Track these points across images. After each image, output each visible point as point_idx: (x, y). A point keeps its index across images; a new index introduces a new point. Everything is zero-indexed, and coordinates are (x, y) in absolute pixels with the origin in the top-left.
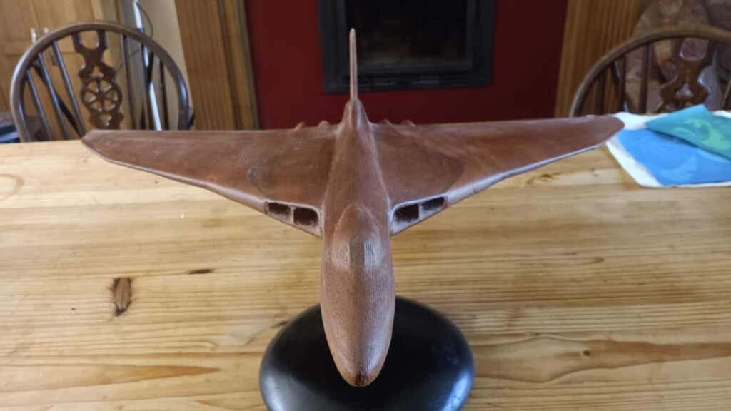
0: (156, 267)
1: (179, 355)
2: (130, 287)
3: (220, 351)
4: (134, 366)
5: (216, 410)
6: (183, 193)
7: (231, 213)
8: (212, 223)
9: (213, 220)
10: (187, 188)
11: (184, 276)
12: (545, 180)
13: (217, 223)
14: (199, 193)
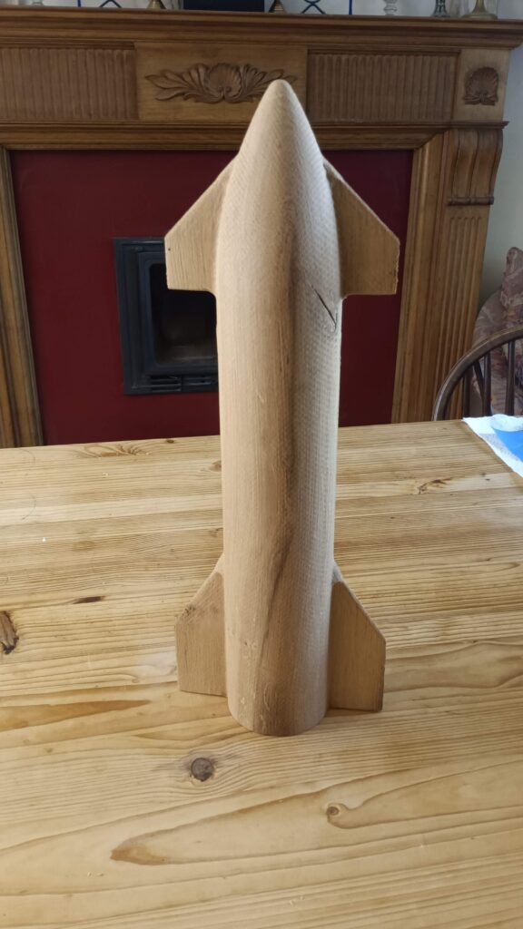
0: (33, 598)
1: (97, 690)
2: (11, 622)
3: (142, 682)
4: (48, 706)
5: (162, 743)
6: (33, 514)
7: (101, 533)
8: (82, 546)
9: (83, 543)
10: (37, 508)
11: (70, 606)
12: (437, 486)
13: (88, 546)
14: (52, 513)
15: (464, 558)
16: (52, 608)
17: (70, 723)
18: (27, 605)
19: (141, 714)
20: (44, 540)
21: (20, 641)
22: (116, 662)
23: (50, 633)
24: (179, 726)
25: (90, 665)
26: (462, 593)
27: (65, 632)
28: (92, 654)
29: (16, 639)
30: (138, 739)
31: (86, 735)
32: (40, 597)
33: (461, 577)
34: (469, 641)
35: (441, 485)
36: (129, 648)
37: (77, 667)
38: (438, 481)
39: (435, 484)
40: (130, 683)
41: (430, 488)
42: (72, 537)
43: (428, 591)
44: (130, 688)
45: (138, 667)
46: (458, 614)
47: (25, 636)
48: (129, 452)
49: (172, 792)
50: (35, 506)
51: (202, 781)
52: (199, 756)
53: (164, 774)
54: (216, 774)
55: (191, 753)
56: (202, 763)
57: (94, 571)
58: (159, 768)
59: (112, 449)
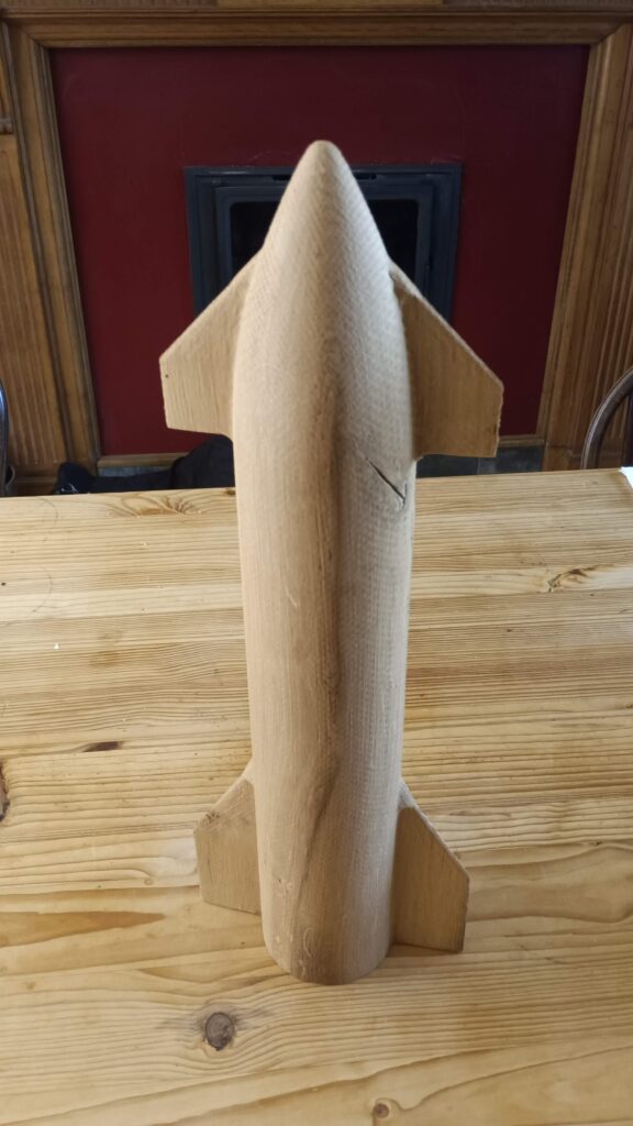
1: (98, 893)
2: (2, 776)
3: (157, 884)
4: (36, 914)
5: (171, 984)
6: (48, 603)
7: (128, 641)
8: (102, 659)
9: (107, 654)
10: (53, 595)
11: (80, 755)
12: (575, 580)
13: (109, 659)
14: (73, 603)
15: (597, 701)
16: (57, 757)
17: (59, 945)
18: (26, 751)
19: (151, 936)
20: (57, 647)
21: (12, 809)
22: (128, 849)
23: (50, 798)
24: (198, 958)
25: (94, 852)
26: (589, 760)
27: (67, 797)
28: (98, 834)
29: (6, 805)
30: (141, 975)
31: (78, 966)
32: (43, 738)
33: (592, 734)
34: (591, 843)
35: (579, 578)
36: (146, 828)
37: (78, 854)
38: (576, 572)
39: (572, 577)
40: (141, 885)
41: (564, 582)
42: (91, 643)
43: (543, 757)
44: (142, 893)
45: (155, 860)
46: (581, 797)
47: (19, 800)
48: (177, 509)
49: (177, 1065)
50: (51, 591)
51: (218, 1049)
52: (217, 1009)
53: (170, 1034)
54: (237, 1040)
55: (207, 1003)
56: (222, 1020)
57: (114, 700)
58: (167, 1024)
59: (155, 503)
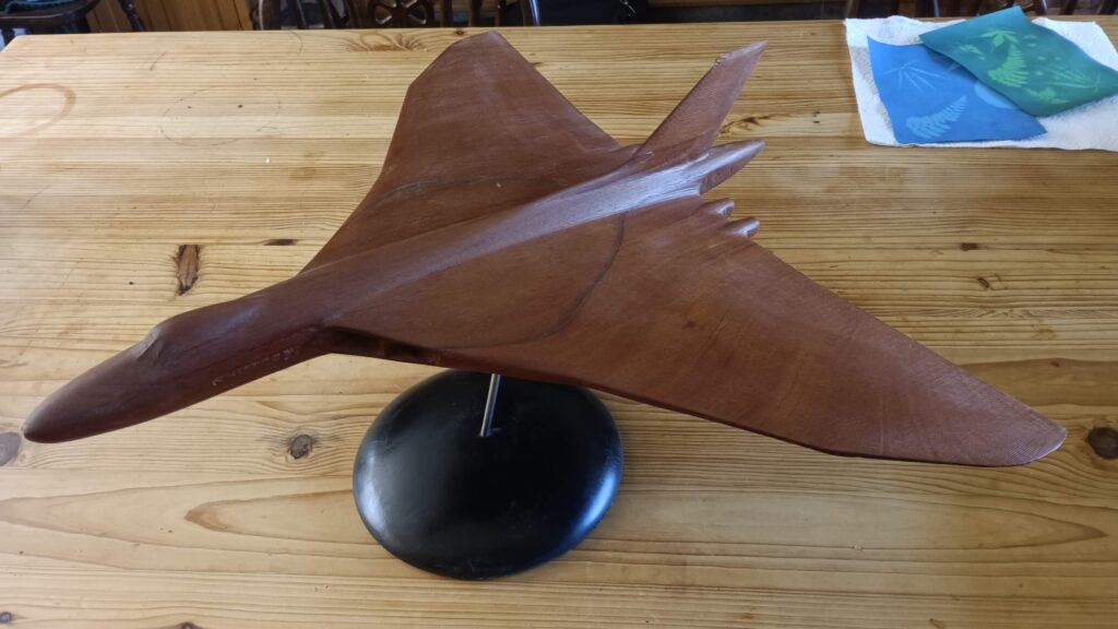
0: (230, 233)
2: (198, 258)
5: (276, 413)
6: (272, 125)
7: (325, 161)
8: (302, 173)
9: (306, 169)
10: (278, 118)
11: (261, 247)
12: (746, 127)
13: (308, 174)
14: (293, 125)
16: (243, 247)
18: (220, 241)
20: (268, 161)
21: (198, 283)
24: (302, 398)
29: (195, 279)
30: (258, 405)
32: (236, 232)
35: (751, 125)
38: (751, 120)
39: (744, 124)
42: (297, 160)
47: (206, 277)
48: (406, 47)
49: (263, 465)
50: (277, 114)
51: (296, 458)
52: (304, 432)
53: (265, 445)
54: (311, 454)
55: (299, 428)
56: (305, 441)
57: (301, 207)
58: (264, 438)
59: (388, 39)
